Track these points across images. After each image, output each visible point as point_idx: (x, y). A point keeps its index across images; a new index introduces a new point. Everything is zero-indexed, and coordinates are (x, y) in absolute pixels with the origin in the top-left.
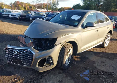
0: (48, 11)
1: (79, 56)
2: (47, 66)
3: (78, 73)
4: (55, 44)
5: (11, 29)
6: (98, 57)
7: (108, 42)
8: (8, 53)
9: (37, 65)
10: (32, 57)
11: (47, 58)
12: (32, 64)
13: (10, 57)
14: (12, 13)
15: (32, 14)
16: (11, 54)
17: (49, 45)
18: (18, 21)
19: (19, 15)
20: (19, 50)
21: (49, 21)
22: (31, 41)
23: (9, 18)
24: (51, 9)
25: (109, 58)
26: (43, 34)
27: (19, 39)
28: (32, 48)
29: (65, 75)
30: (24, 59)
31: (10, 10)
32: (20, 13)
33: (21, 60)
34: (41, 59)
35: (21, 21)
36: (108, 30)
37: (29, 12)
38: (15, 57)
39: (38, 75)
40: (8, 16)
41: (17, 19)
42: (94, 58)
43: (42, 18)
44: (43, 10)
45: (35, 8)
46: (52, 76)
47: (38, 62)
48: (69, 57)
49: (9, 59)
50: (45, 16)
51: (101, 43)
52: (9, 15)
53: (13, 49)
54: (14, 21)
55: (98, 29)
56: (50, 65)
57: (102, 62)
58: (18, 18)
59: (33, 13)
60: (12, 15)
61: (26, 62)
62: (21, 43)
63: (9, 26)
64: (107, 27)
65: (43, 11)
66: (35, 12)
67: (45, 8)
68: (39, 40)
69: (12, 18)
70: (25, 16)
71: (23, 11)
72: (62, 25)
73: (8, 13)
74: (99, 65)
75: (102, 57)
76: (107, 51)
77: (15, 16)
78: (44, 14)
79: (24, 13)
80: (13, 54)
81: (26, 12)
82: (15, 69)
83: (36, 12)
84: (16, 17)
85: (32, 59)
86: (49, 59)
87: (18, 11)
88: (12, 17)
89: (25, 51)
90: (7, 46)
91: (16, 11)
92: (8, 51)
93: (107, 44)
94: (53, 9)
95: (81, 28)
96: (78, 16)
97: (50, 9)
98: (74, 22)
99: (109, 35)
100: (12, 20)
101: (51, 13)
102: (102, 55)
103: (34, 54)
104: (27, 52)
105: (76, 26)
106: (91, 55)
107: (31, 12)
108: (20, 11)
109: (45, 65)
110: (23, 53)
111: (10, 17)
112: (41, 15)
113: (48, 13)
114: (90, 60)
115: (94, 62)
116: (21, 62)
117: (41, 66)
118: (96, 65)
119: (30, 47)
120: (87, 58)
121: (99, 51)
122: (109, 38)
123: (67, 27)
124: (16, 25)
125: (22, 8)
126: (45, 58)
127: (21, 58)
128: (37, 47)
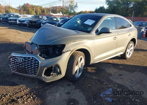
0: (63, 15)
1: (94, 68)
2: (54, 75)
3: (89, 85)
4: (63, 51)
5: (18, 37)
6: (116, 70)
7: (131, 53)
8: (13, 61)
9: (43, 74)
10: (38, 66)
11: (54, 66)
12: (37, 73)
13: (14, 66)
14: (20, 18)
15: (43, 20)
16: (15, 63)
17: (57, 52)
18: (27, 28)
19: (28, 20)
20: (24, 58)
21: (60, 27)
22: (37, 47)
23: (16, 24)
24: (68, 14)
25: (129, 71)
26: (51, 41)
27: (25, 46)
28: (38, 55)
29: (74, 87)
30: (29, 68)
31: (18, 14)
32: (29, 18)
33: (26, 69)
34: (48, 68)
35: (30, 28)
36: (130, 38)
37: (40, 17)
38: (20, 66)
39: (44, 86)
40: (15, 22)
41: (25, 25)
42: (111, 71)
43: (55, 25)
44: (58, 14)
45: (48, 12)
46: (60, 87)
47: (44, 70)
48: (80, 67)
49: (14, 68)
50: (60, 22)
51: (122, 53)
52: (16, 20)
53: (17, 57)
54: (22, 28)
55: (116, 36)
56: (58, 75)
57: (121, 75)
58: (27, 25)
59: (45, 18)
60: (20, 21)
61: (32, 71)
62: (27, 51)
63: (16, 34)
64: (128, 34)
65: (58, 16)
66: (47, 17)
67: (61, 12)
68: (46, 47)
69: (19, 25)
70: (35, 22)
71: (34, 16)
72: (74, 31)
73: (15, 18)
74: (116, 77)
75: (121, 69)
76: (128, 63)
77: (24, 21)
78: (58, 20)
79: (35, 18)
80: (18, 62)
81: (37, 17)
82: (20, 79)
83: (49, 17)
84: (25, 23)
85: (38, 68)
86: (56, 68)
87: (27, 16)
88: (20, 23)
89: (30, 58)
90: (12, 54)
91: (24, 16)
92: (13, 59)
93: (129, 55)
94: (70, 14)
95: (95, 34)
96: (92, 21)
97: (66, 13)
98: (88, 27)
99: (132, 44)
100: (20, 27)
101: (67, 18)
102: (121, 67)
103: (40, 62)
104: (32, 59)
105: (89, 32)
106: (109, 67)
107: (42, 17)
108: (30, 16)
109: (52, 75)
110: (28, 61)
111: (18, 23)
112: (55, 21)
113: (64, 18)
114: (106, 72)
115: (110, 75)
116: (26, 71)
117: (47, 76)
118: (112, 77)
119: (35, 54)
120: (103, 70)
121: (119, 63)
122: (132, 48)
123: (78, 33)
124: (24, 33)
125: (33, 12)
126: (52, 67)
127: (26, 66)
128: (44, 55)
